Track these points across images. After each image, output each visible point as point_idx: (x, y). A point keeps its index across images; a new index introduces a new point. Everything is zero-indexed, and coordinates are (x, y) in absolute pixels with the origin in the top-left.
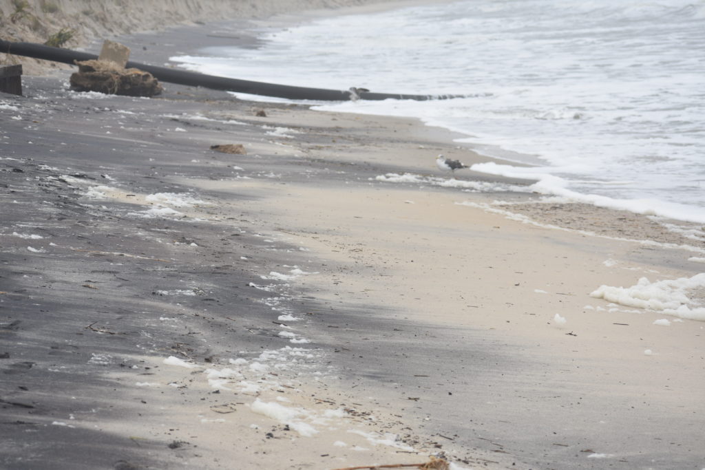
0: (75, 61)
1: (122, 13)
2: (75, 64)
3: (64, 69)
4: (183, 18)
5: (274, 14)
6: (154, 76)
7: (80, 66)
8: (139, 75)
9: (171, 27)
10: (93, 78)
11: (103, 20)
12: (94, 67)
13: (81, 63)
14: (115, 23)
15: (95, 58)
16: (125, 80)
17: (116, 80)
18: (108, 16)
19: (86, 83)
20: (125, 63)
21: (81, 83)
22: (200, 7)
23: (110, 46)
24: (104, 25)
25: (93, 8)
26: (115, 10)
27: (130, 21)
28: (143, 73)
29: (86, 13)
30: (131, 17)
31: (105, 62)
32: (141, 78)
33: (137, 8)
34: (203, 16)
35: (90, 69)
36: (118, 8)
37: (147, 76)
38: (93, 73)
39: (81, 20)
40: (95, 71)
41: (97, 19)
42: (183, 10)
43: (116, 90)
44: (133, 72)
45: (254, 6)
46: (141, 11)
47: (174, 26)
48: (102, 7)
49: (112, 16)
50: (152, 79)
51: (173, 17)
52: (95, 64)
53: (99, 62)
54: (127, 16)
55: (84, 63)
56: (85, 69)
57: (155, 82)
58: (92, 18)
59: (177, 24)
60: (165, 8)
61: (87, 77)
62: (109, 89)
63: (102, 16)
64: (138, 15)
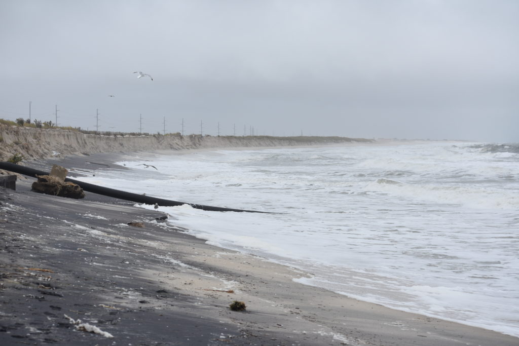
0: (36, 175)
1: (37, 145)
2: (36, 177)
3: (22, 179)
4: (75, 150)
5: (135, 151)
6: (81, 187)
7: (39, 178)
8: (73, 186)
9: (68, 156)
10: (46, 186)
11: (27, 148)
12: (47, 179)
13: (39, 176)
14: (34, 151)
15: (47, 174)
16: (64, 188)
17: (59, 188)
18: (30, 146)
19: (42, 188)
20: (64, 178)
21: (39, 188)
22: (86, 143)
23: (57, 168)
24: (27, 152)
25: (20, 140)
26: (33, 142)
27: (43, 150)
28: (75, 185)
29: (17, 143)
30: (43, 147)
31: (54, 177)
32: (74, 187)
33: (46, 141)
34: (87, 150)
35: (44, 180)
36: (34, 141)
37: (77, 187)
38: (46, 183)
39: (15, 148)
40: (47, 181)
41: (23, 147)
42: (75, 145)
43: (58, 193)
44: (69, 184)
45: (122, 145)
46: (49, 144)
47: (70, 156)
48: (26, 139)
49: (32, 146)
50: (80, 189)
51: (69, 149)
52: (48, 178)
53: (50, 177)
54: (40, 146)
55: (41, 177)
56: (41, 180)
57: (82, 191)
58: (20, 147)
59: (71, 154)
60: (63, 143)
61: (43, 185)
62: (55, 193)
63: (27, 146)
64: (47, 146)
